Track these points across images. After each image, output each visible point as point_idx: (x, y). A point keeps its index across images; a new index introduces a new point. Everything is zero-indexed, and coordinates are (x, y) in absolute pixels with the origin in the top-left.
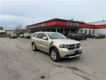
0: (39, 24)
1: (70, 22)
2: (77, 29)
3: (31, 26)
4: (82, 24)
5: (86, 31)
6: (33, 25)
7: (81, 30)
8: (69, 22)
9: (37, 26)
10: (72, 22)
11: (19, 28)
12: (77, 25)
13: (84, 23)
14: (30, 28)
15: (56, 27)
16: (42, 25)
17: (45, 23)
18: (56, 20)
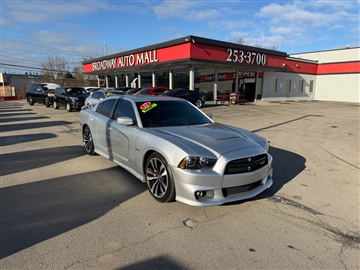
0: (128, 53)
1: (239, 50)
2: (261, 76)
3: (101, 60)
6: (109, 58)
8: (236, 51)
9: (120, 61)
10: (247, 49)
11: (56, 68)
13: (283, 56)
14: (95, 67)
15: (191, 66)
16: (140, 59)
17: (152, 50)
18: (191, 42)
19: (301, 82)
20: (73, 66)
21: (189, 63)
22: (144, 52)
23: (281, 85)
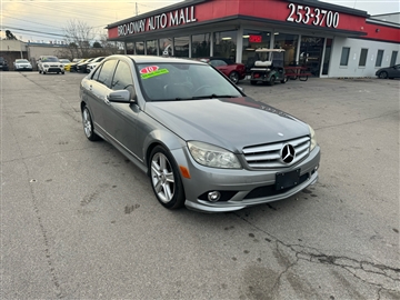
1: (304, 6)
3: (127, 22)
4: (353, 18)
5: (364, 52)
6: (136, 20)
7: (344, 48)
8: (300, 7)
9: (150, 24)
11: (79, 35)
12: (334, 20)
14: (120, 31)
16: (174, 19)
17: (189, 7)
19: (381, 53)
22: (179, 10)
23: (355, 57)
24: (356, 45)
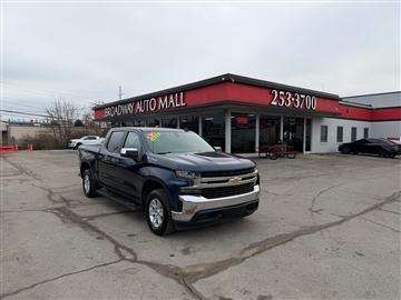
0: (148, 97)
1: (285, 92)
2: (309, 123)
3: (115, 105)
4: (328, 101)
5: (340, 130)
6: (124, 103)
7: (322, 126)
8: (282, 93)
9: (139, 106)
10: (294, 91)
11: (63, 115)
12: (312, 103)
13: (334, 99)
14: (108, 113)
15: (226, 111)
16: (163, 103)
17: (179, 93)
18: (230, 81)
19: (354, 130)
20: (83, 113)
21: (224, 106)
23: (332, 134)
24: (333, 124)
